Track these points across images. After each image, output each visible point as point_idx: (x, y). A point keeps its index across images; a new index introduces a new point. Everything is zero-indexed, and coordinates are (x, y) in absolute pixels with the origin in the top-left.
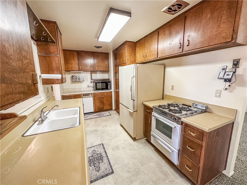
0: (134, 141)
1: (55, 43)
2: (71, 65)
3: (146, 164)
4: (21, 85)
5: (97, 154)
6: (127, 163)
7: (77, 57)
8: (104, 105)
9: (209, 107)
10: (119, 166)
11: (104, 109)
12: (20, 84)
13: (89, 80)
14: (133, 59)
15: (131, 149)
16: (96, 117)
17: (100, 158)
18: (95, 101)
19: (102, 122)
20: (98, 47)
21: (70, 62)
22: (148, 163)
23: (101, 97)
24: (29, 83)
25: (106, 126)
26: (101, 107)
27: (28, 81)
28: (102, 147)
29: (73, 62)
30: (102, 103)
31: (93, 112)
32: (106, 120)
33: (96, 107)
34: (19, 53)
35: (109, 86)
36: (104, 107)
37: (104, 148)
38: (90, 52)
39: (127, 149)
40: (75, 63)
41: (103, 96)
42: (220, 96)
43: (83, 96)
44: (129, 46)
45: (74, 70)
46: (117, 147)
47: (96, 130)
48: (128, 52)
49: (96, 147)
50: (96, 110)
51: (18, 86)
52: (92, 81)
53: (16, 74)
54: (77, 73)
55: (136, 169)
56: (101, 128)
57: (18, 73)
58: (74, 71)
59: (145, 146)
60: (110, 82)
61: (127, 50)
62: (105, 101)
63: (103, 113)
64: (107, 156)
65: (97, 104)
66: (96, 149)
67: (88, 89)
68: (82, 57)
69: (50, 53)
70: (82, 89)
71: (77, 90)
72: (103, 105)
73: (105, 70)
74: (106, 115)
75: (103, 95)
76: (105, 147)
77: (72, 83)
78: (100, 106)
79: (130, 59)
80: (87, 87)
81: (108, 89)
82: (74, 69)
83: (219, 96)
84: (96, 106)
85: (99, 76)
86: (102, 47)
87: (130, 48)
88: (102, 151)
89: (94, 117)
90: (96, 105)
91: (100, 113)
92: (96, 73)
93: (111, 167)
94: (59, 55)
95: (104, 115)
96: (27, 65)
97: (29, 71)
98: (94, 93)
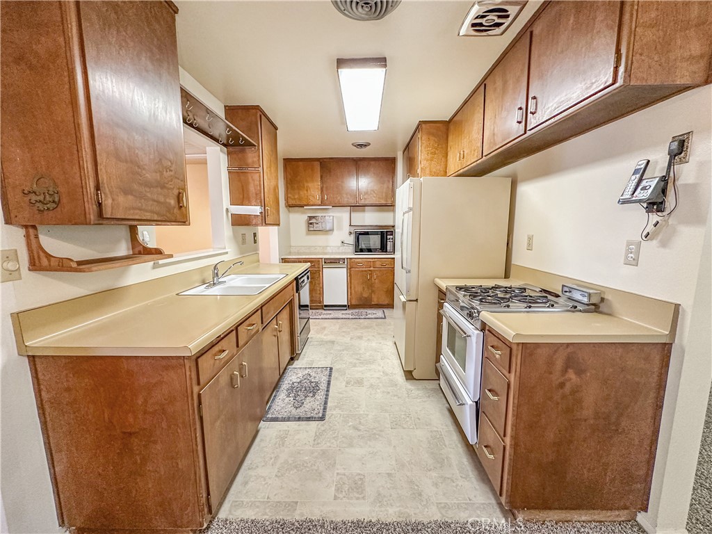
0: (407, 379)
1: (255, 146)
2: (306, 192)
3: (404, 428)
4: (155, 203)
5: (311, 382)
6: (362, 413)
7: (319, 172)
8: (373, 291)
9: (607, 296)
10: (342, 413)
11: (373, 303)
12: (154, 201)
13: (347, 229)
14: (438, 167)
15: (389, 393)
16: (347, 316)
17: (313, 389)
18: (351, 278)
19: (356, 329)
20: (361, 146)
21: (304, 185)
22: (411, 427)
23: (366, 271)
24: (170, 204)
25: (360, 338)
26: (365, 295)
27: (168, 200)
28: (327, 372)
29: (310, 185)
30: (368, 284)
31: (345, 306)
32: (366, 327)
33: (353, 295)
34: (157, 163)
35: (389, 243)
36: (373, 296)
37: (330, 376)
38: (349, 158)
39: (378, 391)
40: (314, 190)
41: (372, 269)
42: (635, 262)
43: (325, 263)
44: (429, 134)
45: (312, 203)
46: (359, 382)
47: (333, 342)
48: (423, 150)
49: (315, 370)
50: (354, 303)
51: (151, 202)
52: (352, 230)
53: (150, 188)
54: (319, 211)
55: (374, 429)
56: (347, 339)
57: (153, 187)
58: (312, 205)
59: (429, 397)
60: (392, 233)
61: (421, 146)
62: (377, 281)
63: (369, 311)
64: (328, 391)
65: (355, 288)
66: (313, 374)
67: (342, 249)
68: (330, 172)
69: (248, 166)
70: (328, 248)
71: (317, 251)
72: (370, 291)
73: (383, 202)
74: (373, 316)
75: (372, 265)
76: (333, 376)
77: (307, 234)
78: (362, 294)
79: (430, 169)
80: (340, 244)
81: (386, 252)
82: (312, 200)
83: (634, 259)
84: (353, 292)
85: (370, 219)
86: (369, 144)
87: (432, 138)
88: (324, 379)
89: (344, 316)
90: (352, 288)
91: (361, 310)
92: (364, 211)
93: (325, 409)
94: (261, 169)
95: (370, 316)
96: (170, 179)
97: (172, 187)
98: (350, 259)
